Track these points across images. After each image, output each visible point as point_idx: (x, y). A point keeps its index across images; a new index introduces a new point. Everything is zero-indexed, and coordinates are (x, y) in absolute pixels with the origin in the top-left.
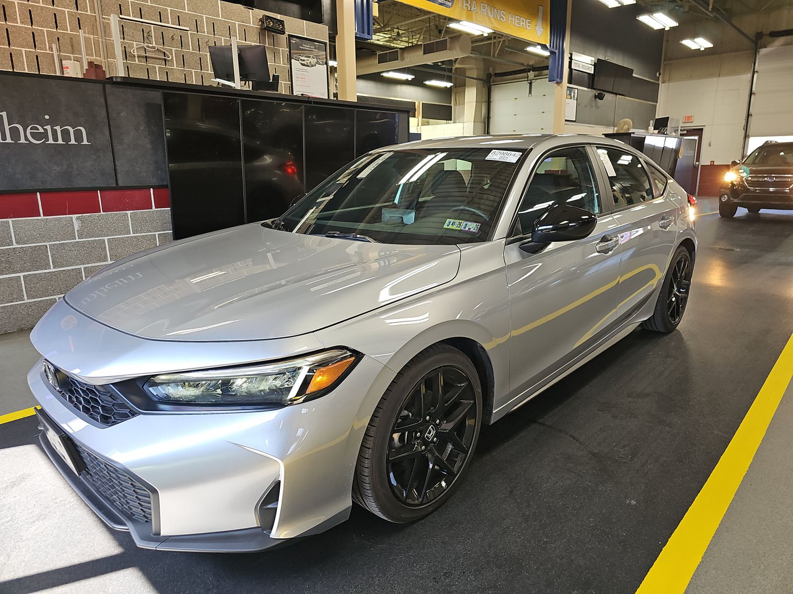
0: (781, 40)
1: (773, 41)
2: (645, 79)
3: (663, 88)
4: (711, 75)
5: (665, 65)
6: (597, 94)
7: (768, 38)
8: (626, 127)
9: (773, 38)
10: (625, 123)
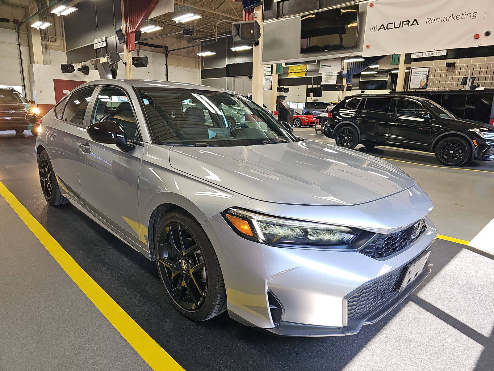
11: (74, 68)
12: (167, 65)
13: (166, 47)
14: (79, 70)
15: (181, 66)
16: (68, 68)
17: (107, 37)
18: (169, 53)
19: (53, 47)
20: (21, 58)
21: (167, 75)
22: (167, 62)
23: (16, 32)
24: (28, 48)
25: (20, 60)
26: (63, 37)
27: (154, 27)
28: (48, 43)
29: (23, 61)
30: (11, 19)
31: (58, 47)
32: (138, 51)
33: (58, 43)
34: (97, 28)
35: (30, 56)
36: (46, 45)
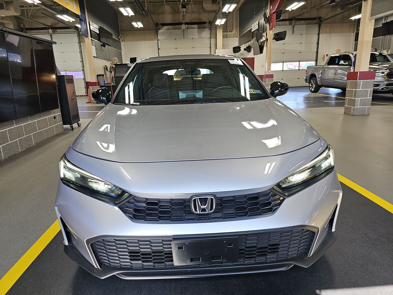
0: (166, 27)
1: (162, 28)
2: (116, 39)
3: (122, 43)
4: (142, 40)
5: (121, 33)
6: (102, 44)
7: (160, 26)
8: (116, 61)
9: (162, 26)
10: (115, 60)
11: (241, 49)
12: (319, 34)
13: (320, 18)
14: (245, 49)
15: (334, 32)
16: (237, 49)
17: (259, 21)
18: (322, 23)
19: (230, 36)
20: (210, 47)
21: (318, 43)
22: (319, 32)
23: (209, 29)
24: (215, 39)
25: (210, 48)
26: (238, 27)
27: (298, 3)
28: (227, 33)
29: (212, 49)
30: (207, 21)
31: (234, 34)
32: (294, 26)
33: (234, 32)
34: (255, 15)
35: (216, 45)
36: (226, 35)
